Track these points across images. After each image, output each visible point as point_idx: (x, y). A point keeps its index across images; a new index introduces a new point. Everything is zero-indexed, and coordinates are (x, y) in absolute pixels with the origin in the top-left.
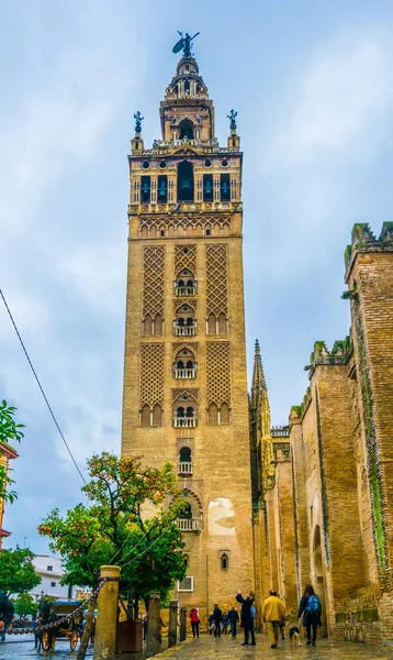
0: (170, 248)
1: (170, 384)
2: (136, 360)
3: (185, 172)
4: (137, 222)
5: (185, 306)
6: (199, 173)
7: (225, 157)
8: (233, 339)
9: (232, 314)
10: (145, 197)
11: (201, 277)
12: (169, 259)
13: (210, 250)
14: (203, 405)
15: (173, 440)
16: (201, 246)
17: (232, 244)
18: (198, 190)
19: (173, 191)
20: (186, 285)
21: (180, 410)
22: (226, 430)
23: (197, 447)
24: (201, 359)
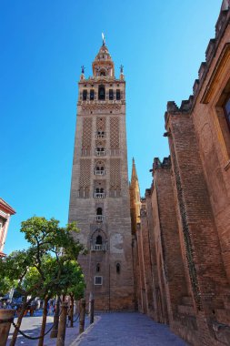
0: (94, 119)
1: (93, 177)
2: (78, 166)
3: (102, 89)
4: (80, 108)
5: (101, 143)
6: (107, 89)
7: (118, 83)
8: (122, 157)
9: (121, 146)
10: (85, 98)
11: (108, 130)
12: (94, 123)
13: (111, 119)
14: (108, 188)
15: (93, 204)
16: (108, 118)
17: (121, 117)
18: (107, 95)
19: (96, 96)
20: (101, 134)
21: (98, 190)
22: (118, 200)
23: (105, 208)
24: (107, 166)
